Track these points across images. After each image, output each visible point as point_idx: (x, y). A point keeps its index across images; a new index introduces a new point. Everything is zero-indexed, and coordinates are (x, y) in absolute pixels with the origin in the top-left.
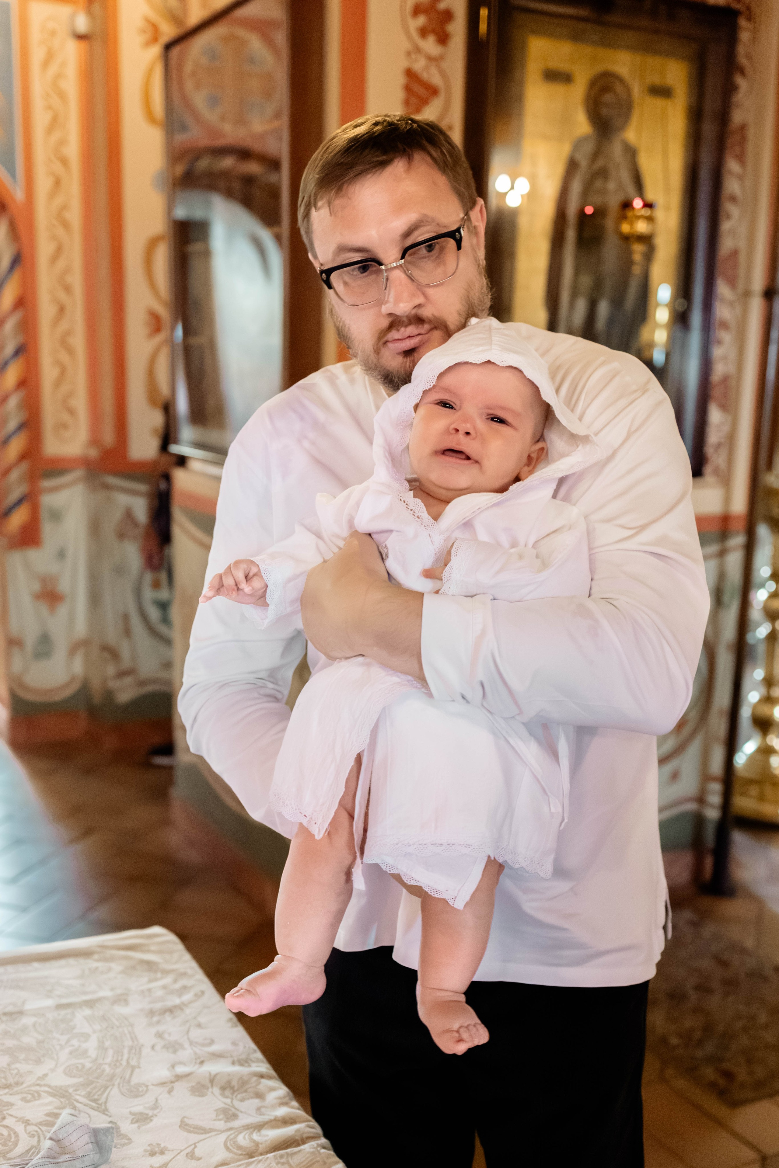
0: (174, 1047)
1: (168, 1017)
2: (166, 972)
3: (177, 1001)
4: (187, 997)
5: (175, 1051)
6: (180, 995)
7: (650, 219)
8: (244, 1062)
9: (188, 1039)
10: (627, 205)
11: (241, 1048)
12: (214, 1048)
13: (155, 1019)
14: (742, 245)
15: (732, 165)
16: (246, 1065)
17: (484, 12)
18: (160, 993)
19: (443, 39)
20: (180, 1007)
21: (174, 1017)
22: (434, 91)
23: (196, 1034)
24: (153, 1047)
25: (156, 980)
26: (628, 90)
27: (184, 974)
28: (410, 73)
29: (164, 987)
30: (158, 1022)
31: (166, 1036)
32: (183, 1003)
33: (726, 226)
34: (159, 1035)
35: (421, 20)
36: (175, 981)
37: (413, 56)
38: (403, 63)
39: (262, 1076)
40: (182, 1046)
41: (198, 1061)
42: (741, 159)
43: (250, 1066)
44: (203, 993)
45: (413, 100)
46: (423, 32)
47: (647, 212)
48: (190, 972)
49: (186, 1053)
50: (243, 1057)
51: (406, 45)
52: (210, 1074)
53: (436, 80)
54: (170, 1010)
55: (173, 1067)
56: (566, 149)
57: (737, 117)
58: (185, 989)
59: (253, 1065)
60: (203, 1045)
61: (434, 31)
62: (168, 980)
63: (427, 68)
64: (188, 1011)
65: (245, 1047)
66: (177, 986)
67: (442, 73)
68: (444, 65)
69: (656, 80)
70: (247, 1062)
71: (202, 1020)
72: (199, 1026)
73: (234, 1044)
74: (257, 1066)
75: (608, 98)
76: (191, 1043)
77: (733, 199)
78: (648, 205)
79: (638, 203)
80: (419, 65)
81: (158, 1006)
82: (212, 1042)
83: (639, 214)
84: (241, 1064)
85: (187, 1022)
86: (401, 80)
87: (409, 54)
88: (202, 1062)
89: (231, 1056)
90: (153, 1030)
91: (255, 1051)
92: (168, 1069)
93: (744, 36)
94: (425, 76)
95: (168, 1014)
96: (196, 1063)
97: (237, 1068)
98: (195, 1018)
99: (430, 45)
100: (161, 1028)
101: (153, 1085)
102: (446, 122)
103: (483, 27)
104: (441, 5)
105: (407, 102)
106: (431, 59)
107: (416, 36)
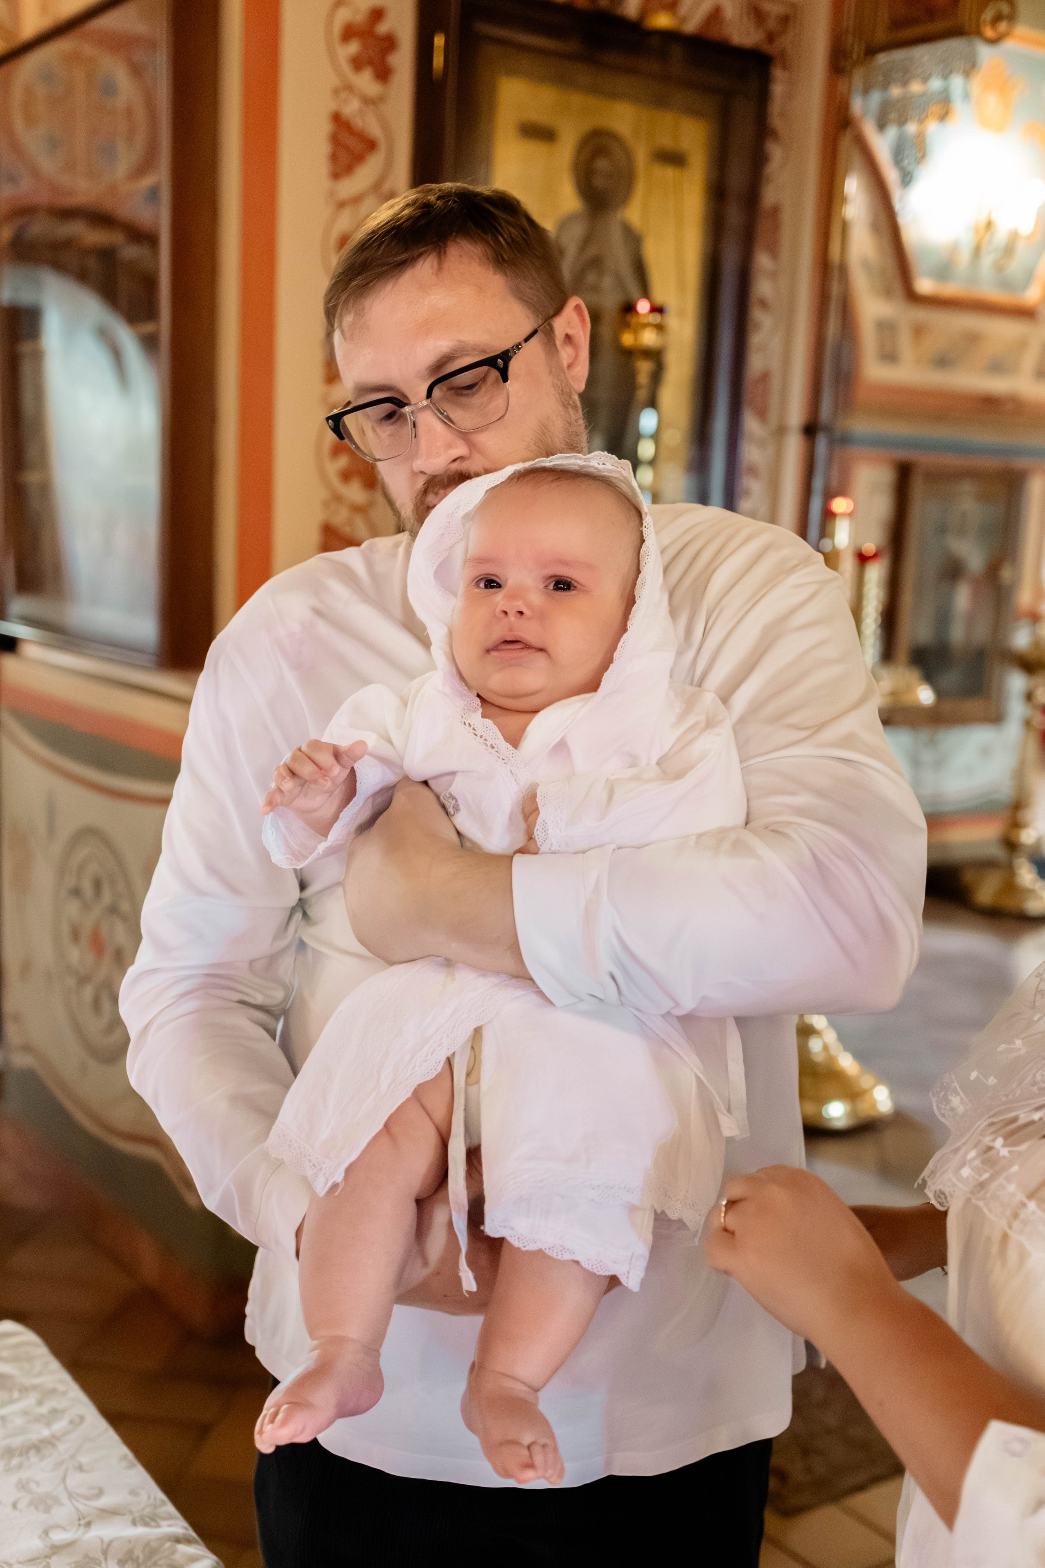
0: (45, 1503)
1: (33, 1458)
2: (24, 1390)
3: (46, 1433)
4: (59, 1426)
5: (47, 1510)
6: (49, 1424)
7: (660, 328)
8: (149, 1519)
9: (66, 1489)
10: (629, 308)
11: (143, 1497)
12: (104, 1502)
13: (15, 1461)
14: (775, 365)
15: (763, 261)
16: (153, 1524)
17: (439, 41)
18: (19, 1421)
19: (383, 74)
20: (50, 1442)
21: (43, 1458)
22: (371, 145)
23: (75, 1480)
24: (14, 1506)
25: (12, 1401)
26: (629, 155)
27: (53, 1392)
28: (337, 119)
29: (25, 1413)
30: (20, 1466)
31: (33, 1486)
32: (54, 1436)
33: (756, 339)
34: (22, 1486)
35: (353, 47)
36: (40, 1403)
37: (343, 95)
38: (329, 105)
39: (178, 1540)
40: (57, 1502)
41: (82, 1522)
42: (774, 252)
43: (159, 1526)
44: (82, 1418)
45: (343, 157)
46: (357, 64)
47: (655, 318)
48: (61, 1387)
49: (64, 1512)
50: (148, 1511)
51: (334, 81)
52: (102, 1541)
53: (374, 129)
54: (38, 1447)
55: (46, 1533)
57: (770, 196)
58: (55, 1413)
59: (164, 1523)
60: (88, 1498)
61: (370, 62)
62: (30, 1401)
63: (360, 113)
64: (62, 1447)
65: (149, 1498)
66: (44, 1410)
67: (383, 121)
68: (385, 109)
69: (666, 141)
70: (153, 1520)
71: (84, 1459)
72: (80, 1468)
73: (133, 1493)
74: (169, 1526)
75: (602, 164)
76: (71, 1496)
77: (764, 304)
78: (657, 309)
79: (643, 307)
80: (351, 108)
81: (17, 1441)
82: (100, 1492)
83: (645, 321)
84: (146, 1524)
85: (61, 1463)
86: (325, 128)
87: (336, 92)
88: (89, 1524)
89: (131, 1512)
90: (14, 1479)
91: (163, 1503)
92: (40, 1537)
93: (778, 89)
94: (358, 123)
95: (32, 1452)
96: (80, 1525)
97: (140, 1531)
98: (73, 1457)
99: (365, 81)
100: (24, 1475)
101: (20, 1563)
102: (386, 187)
103: (438, 61)
104: (383, 28)
105: (334, 158)
106: (368, 101)
107: (347, 68)
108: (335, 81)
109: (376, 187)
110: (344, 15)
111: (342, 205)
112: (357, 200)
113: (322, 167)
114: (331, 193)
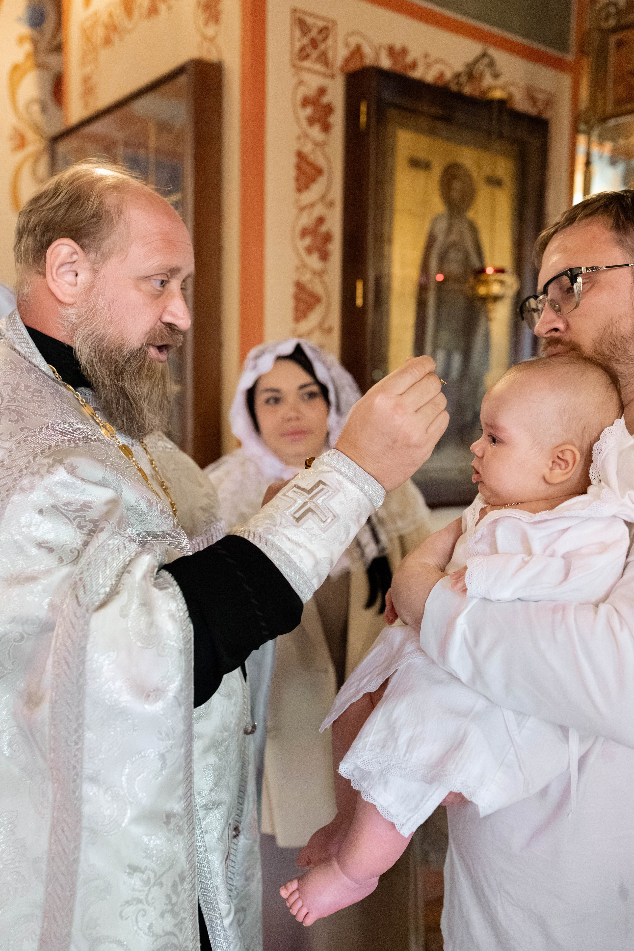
17: (363, 108)
19: (326, 128)
22: (319, 172)
26: (471, 179)
28: (300, 155)
35: (309, 111)
38: (295, 146)
45: (303, 179)
46: (311, 121)
51: (298, 131)
53: (321, 162)
61: (319, 120)
63: (313, 151)
67: (327, 157)
68: (327, 149)
69: (490, 172)
75: (456, 184)
79: (490, 269)
80: (308, 148)
83: (491, 278)
86: (293, 160)
87: (299, 138)
94: (312, 158)
99: (315, 132)
102: (329, 198)
103: (363, 119)
104: (325, 100)
105: (298, 179)
106: (317, 144)
107: (304, 123)
109: (323, 198)
110: (303, 91)
111: (302, 209)
112: (312, 205)
113: (291, 184)
114: (297, 201)
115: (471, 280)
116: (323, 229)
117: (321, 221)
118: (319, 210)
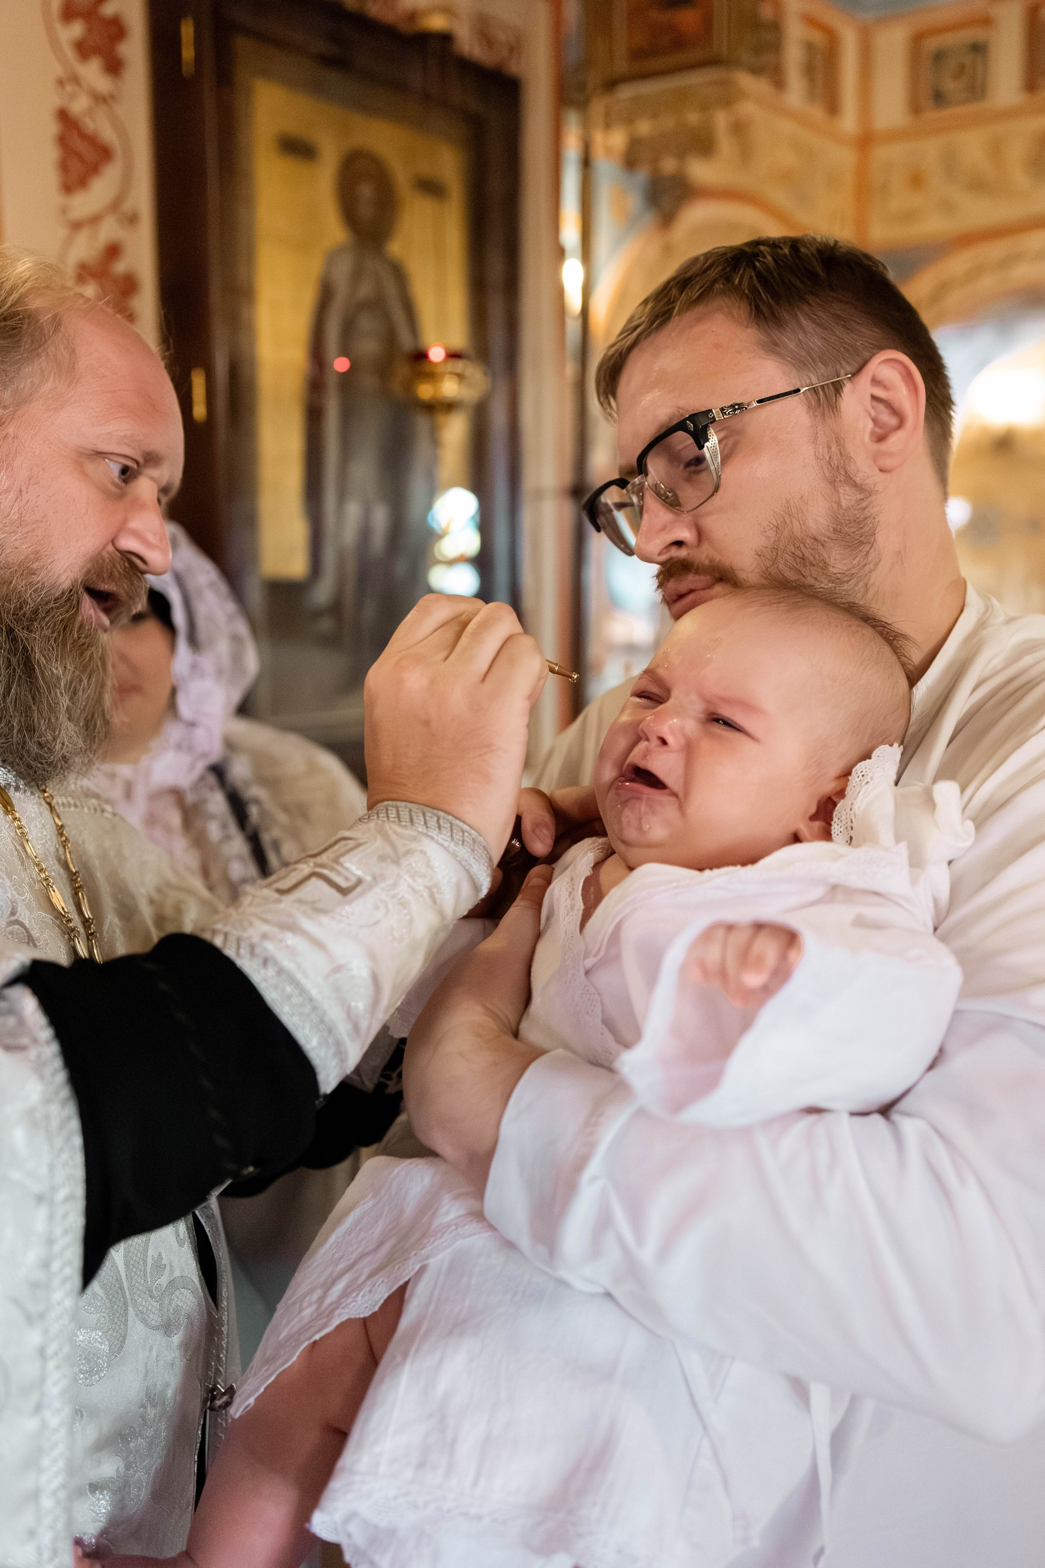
17: (187, 31)
19: (114, 67)
22: (105, 153)
26: (391, 181)
28: (63, 116)
35: (77, 30)
37: (69, 88)
38: (54, 100)
45: (75, 165)
46: (83, 50)
53: (108, 135)
56: (315, 267)
61: (97, 50)
63: (90, 112)
67: (118, 125)
68: (118, 109)
69: (425, 168)
75: (366, 189)
80: (79, 106)
86: (52, 128)
87: (61, 83)
94: (89, 125)
99: (93, 73)
102: (127, 206)
103: (188, 53)
104: (108, 10)
105: (64, 167)
106: (99, 99)
107: (70, 54)
108: (58, 70)
109: (116, 205)
111: (76, 226)
112: (95, 220)
113: (51, 178)
114: (64, 211)
115: (403, 370)
116: (120, 267)
117: (113, 251)
118: (109, 231)
